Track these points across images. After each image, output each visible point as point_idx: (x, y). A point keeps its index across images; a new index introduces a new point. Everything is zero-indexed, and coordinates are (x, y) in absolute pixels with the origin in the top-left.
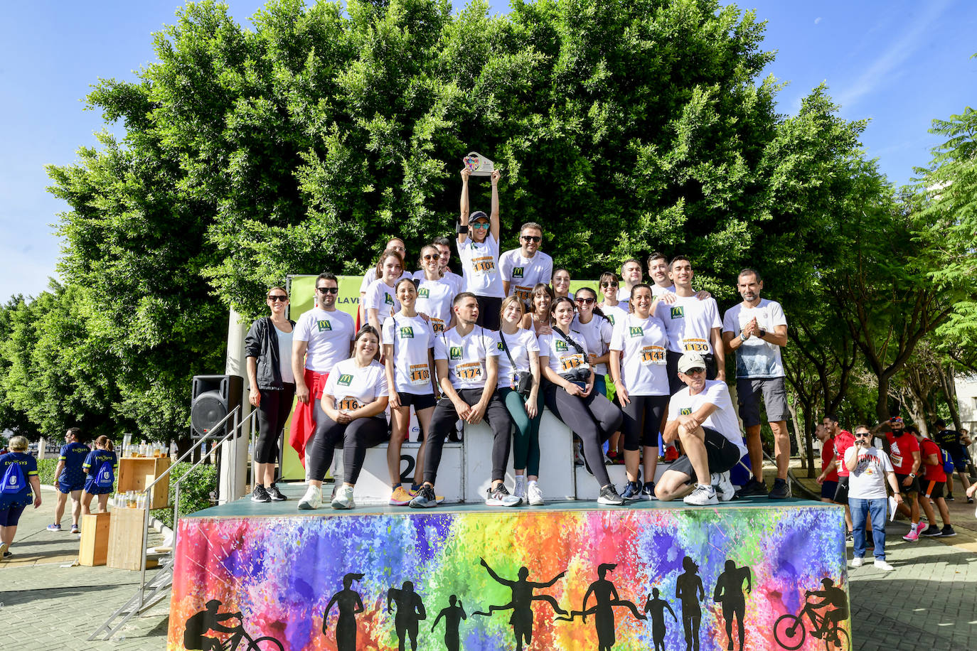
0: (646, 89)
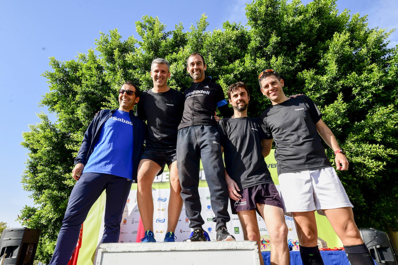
0: (302, 46)
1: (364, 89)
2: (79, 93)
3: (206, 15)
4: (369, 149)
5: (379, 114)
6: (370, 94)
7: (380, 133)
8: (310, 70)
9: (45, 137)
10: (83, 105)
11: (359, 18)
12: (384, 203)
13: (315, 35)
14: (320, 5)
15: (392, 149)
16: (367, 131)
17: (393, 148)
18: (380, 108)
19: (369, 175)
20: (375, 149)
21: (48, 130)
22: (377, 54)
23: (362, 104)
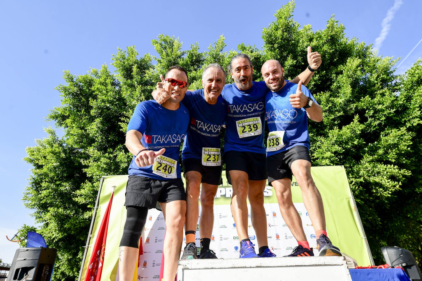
1: (376, 111)
2: (94, 108)
3: (223, 36)
4: (384, 169)
5: (391, 136)
6: (383, 116)
7: (393, 154)
8: (325, 92)
9: (52, 152)
10: (98, 120)
11: (365, 46)
12: (397, 222)
13: (328, 60)
14: (334, 33)
15: (406, 170)
16: (381, 152)
17: (408, 169)
18: (393, 130)
19: (385, 194)
20: (391, 170)
21: (56, 145)
22: (386, 80)
23: (375, 126)
